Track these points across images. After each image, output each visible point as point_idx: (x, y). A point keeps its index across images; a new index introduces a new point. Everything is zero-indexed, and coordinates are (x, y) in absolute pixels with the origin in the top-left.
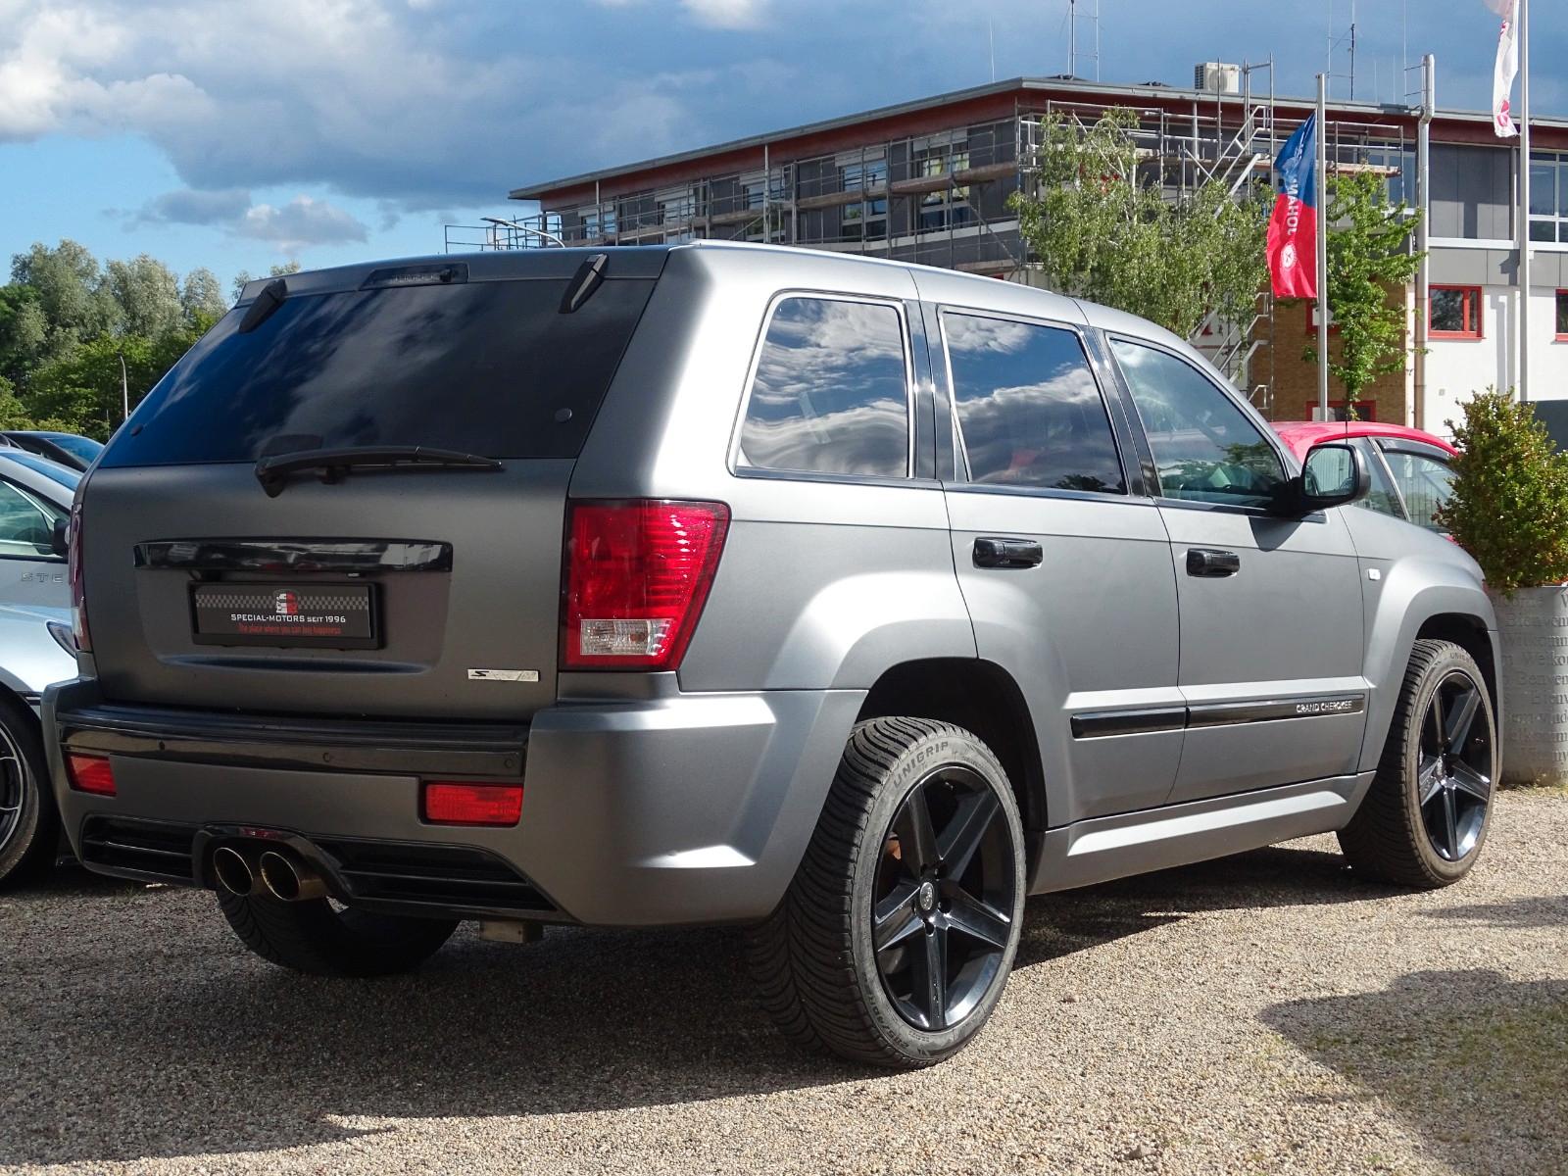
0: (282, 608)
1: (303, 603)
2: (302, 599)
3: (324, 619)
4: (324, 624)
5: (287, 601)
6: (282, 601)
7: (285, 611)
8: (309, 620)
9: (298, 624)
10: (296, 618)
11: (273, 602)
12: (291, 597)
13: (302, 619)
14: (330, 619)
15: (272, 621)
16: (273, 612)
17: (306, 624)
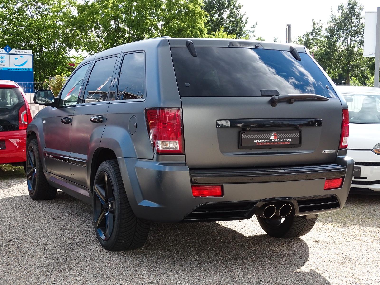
0: (272, 138)
1: (279, 136)
2: (279, 135)
3: (285, 140)
4: (285, 141)
5: (274, 136)
6: (272, 136)
7: (273, 138)
8: (280, 140)
9: (277, 142)
10: (276, 140)
11: (269, 136)
12: (275, 134)
13: (278, 140)
14: (287, 140)
15: (268, 141)
16: (269, 139)
17: (279, 142)
